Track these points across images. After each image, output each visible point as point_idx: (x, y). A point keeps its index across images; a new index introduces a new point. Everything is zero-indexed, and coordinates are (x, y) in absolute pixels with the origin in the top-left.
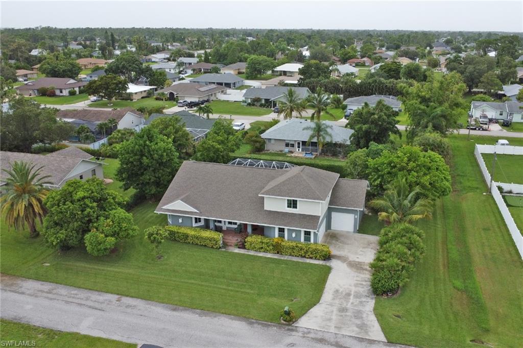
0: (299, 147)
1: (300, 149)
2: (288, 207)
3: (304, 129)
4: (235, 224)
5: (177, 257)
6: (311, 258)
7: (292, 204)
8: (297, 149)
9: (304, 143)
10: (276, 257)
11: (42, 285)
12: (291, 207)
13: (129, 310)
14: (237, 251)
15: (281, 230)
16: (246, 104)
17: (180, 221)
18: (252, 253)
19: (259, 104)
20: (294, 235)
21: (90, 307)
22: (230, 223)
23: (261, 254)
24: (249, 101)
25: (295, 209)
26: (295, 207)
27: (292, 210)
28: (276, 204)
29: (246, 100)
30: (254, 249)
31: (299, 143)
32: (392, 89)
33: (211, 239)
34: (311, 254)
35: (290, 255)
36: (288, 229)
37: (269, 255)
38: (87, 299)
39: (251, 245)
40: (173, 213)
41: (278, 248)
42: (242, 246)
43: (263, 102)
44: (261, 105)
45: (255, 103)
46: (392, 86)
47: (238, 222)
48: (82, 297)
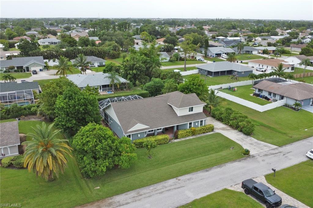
0: (100, 89)
1: (101, 90)
2: (189, 111)
3: (105, 78)
4: (161, 129)
6: (207, 132)
7: (191, 109)
8: (100, 90)
9: (104, 86)
10: (194, 137)
13: (192, 181)
14: (176, 141)
15: (190, 124)
17: (139, 136)
18: (183, 139)
19: (13, 70)
20: (197, 124)
21: (175, 189)
22: (158, 130)
23: (188, 138)
24: (5, 70)
25: (192, 112)
26: (192, 111)
27: (191, 113)
28: (181, 112)
29: (2, 69)
30: (183, 137)
31: (100, 87)
33: (164, 139)
34: (208, 130)
35: (199, 134)
36: (194, 122)
37: (191, 137)
38: (165, 187)
39: (181, 135)
40: (136, 132)
41: (193, 133)
42: (176, 137)
43: (16, 69)
44: (15, 71)
45: (10, 70)
48: (161, 188)
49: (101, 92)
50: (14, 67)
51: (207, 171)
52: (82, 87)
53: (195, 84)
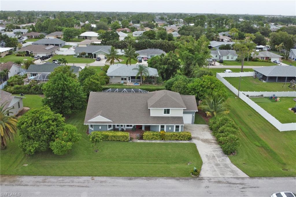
0: (129, 80)
1: (130, 81)
2: (164, 113)
3: (133, 70)
4: (131, 126)
5: (108, 149)
6: (182, 140)
7: (167, 111)
8: (128, 81)
9: (133, 78)
10: (162, 142)
11: (35, 178)
12: (166, 113)
13: (104, 184)
14: (139, 141)
15: (162, 127)
16: (76, 56)
17: (100, 128)
18: (148, 141)
19: (84, 56)
20: (170, 129)
21: (78, 186)
22: (128, 126)
23: (154, 142)
24: (78, 55)
25: (168, 114)
26: (168, 113)
27: (167, 115)
28: (157, 112)
29: (77, 54)
30: (149, 139)
31: (129, 78)
32: (156, 45)
33: (123, 137)
34: (182, 138)
35: (170, 140)
36: (166, 126)
37: (158, 142)
38: (73, 182)
39: (147, 137)
40: (96, 123)
41: (162, 137)
42: (141, 138)
43: (87, 55)
44: (86, 57)
45: (82, 56)
46: (156, 44)
47: (133, 125)
48: (68, 181)
49: (129, 83)
50: (85, 53)
51: (130, 179)
52: (112, 76)
53: (203, 86)
